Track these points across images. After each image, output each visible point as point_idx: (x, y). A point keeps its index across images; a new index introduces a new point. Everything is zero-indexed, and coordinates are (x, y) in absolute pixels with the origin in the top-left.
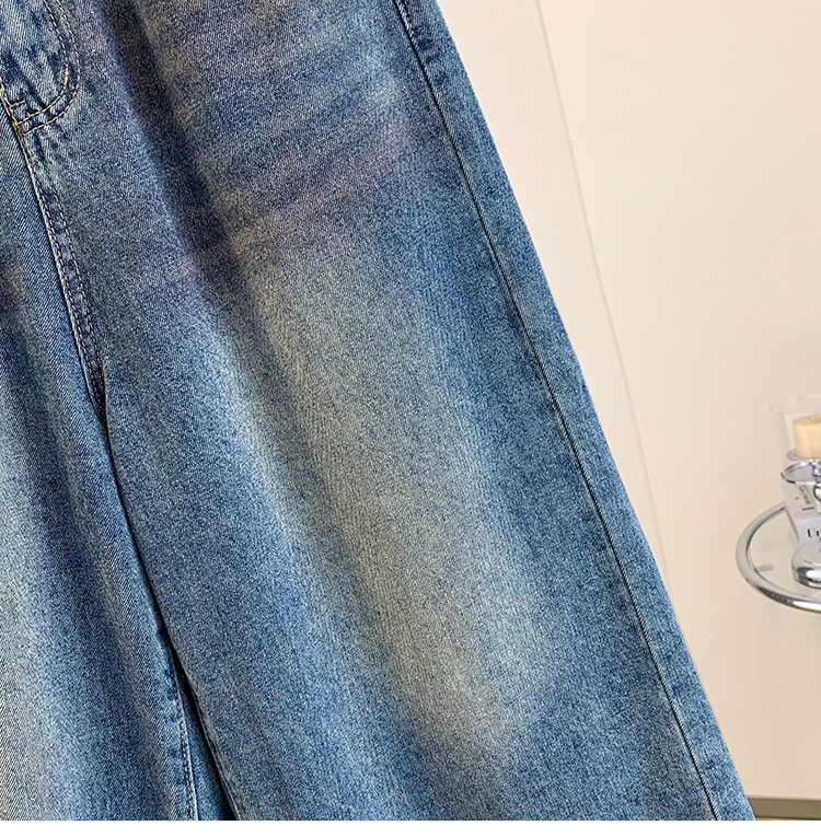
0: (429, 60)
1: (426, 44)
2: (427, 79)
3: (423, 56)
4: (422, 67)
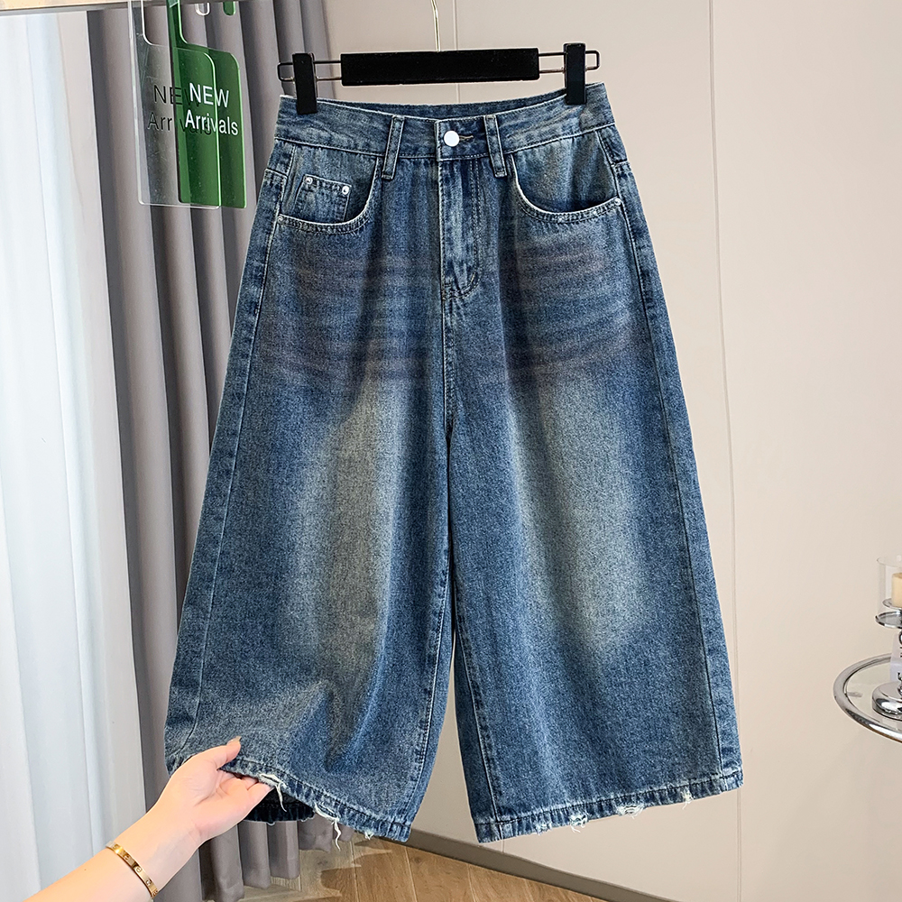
0: (649, 307)
1: (649, 300)
2: (646, 315)
3: (647, 305)
4: (645, 310)
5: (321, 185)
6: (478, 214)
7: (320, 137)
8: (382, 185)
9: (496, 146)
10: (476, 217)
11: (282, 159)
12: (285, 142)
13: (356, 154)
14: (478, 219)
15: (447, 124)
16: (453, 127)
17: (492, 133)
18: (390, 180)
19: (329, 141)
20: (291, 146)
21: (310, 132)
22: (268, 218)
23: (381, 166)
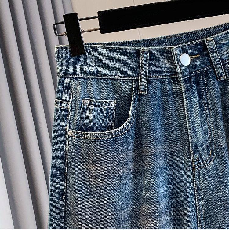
5: (95, 105)
6: (209, 109)
7: (89, 72)
8: (139, 99)
9: (217, 60)
10: (207, 111)
11: (65, 90)
12: (65, 78)
13: (117, 80)
14: (209, 113)
15: (180, 49)
16: (185, 51)
17: (213, 51)
18: (145, 95)
19: (97, 74)
20: (70, 80)
21: (82, 69)
22: (62, 133)
23: (137, 87)
